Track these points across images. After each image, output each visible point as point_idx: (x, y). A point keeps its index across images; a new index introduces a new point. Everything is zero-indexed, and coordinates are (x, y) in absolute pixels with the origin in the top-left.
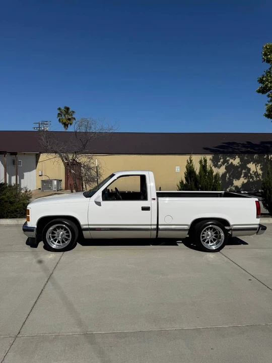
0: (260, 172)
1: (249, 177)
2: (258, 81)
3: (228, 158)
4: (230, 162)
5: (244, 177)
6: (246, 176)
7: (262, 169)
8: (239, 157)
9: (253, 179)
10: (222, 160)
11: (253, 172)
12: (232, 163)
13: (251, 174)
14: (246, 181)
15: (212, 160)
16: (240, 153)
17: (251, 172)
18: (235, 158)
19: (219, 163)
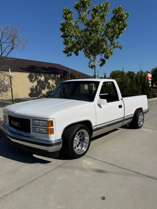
0: (55, 85)
1: (49, 88)
2: (60, 29)
3: (38, 76)
4: (39, 79)
5: (47, 88)
6: (48, 87)
7: (56, 83)
8: (44, 76)
9: (52, 89)
10: (34, 78)
11: (51, 85)
12: (40, 79)
13: (50, 86)
14: (48, 91)
15: (28, 77)
16: (45, 73)
17: (50, 85)
18: (42, 76)
19: (33, 79)
